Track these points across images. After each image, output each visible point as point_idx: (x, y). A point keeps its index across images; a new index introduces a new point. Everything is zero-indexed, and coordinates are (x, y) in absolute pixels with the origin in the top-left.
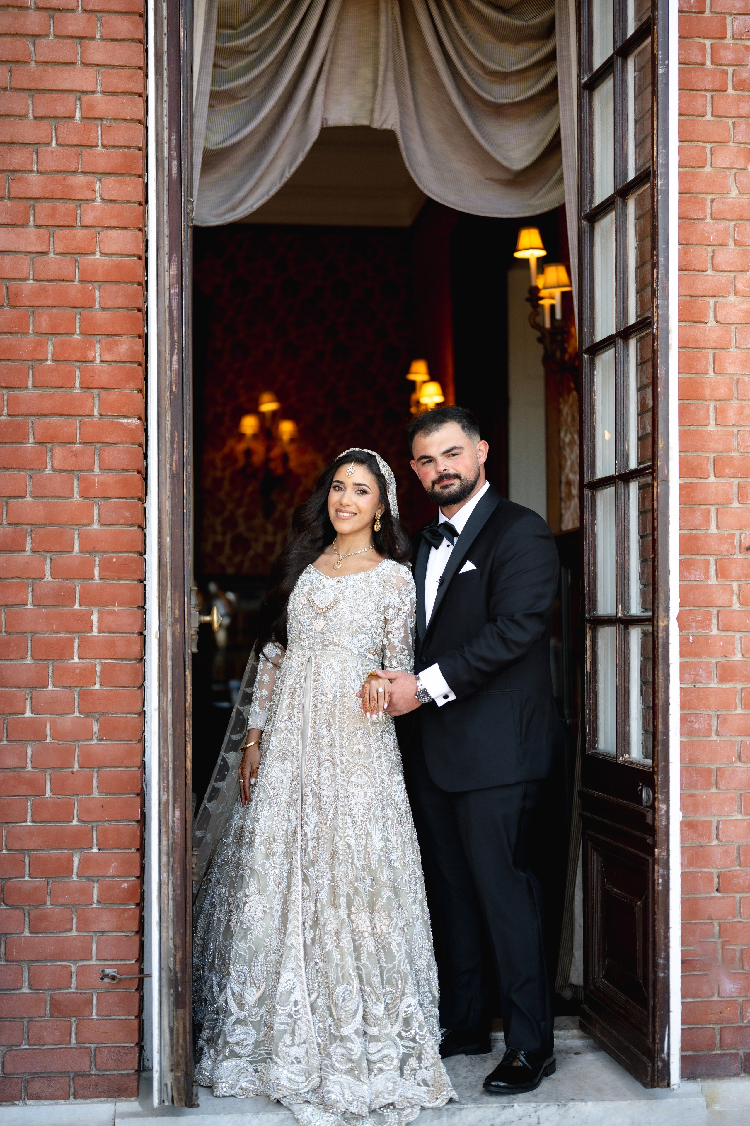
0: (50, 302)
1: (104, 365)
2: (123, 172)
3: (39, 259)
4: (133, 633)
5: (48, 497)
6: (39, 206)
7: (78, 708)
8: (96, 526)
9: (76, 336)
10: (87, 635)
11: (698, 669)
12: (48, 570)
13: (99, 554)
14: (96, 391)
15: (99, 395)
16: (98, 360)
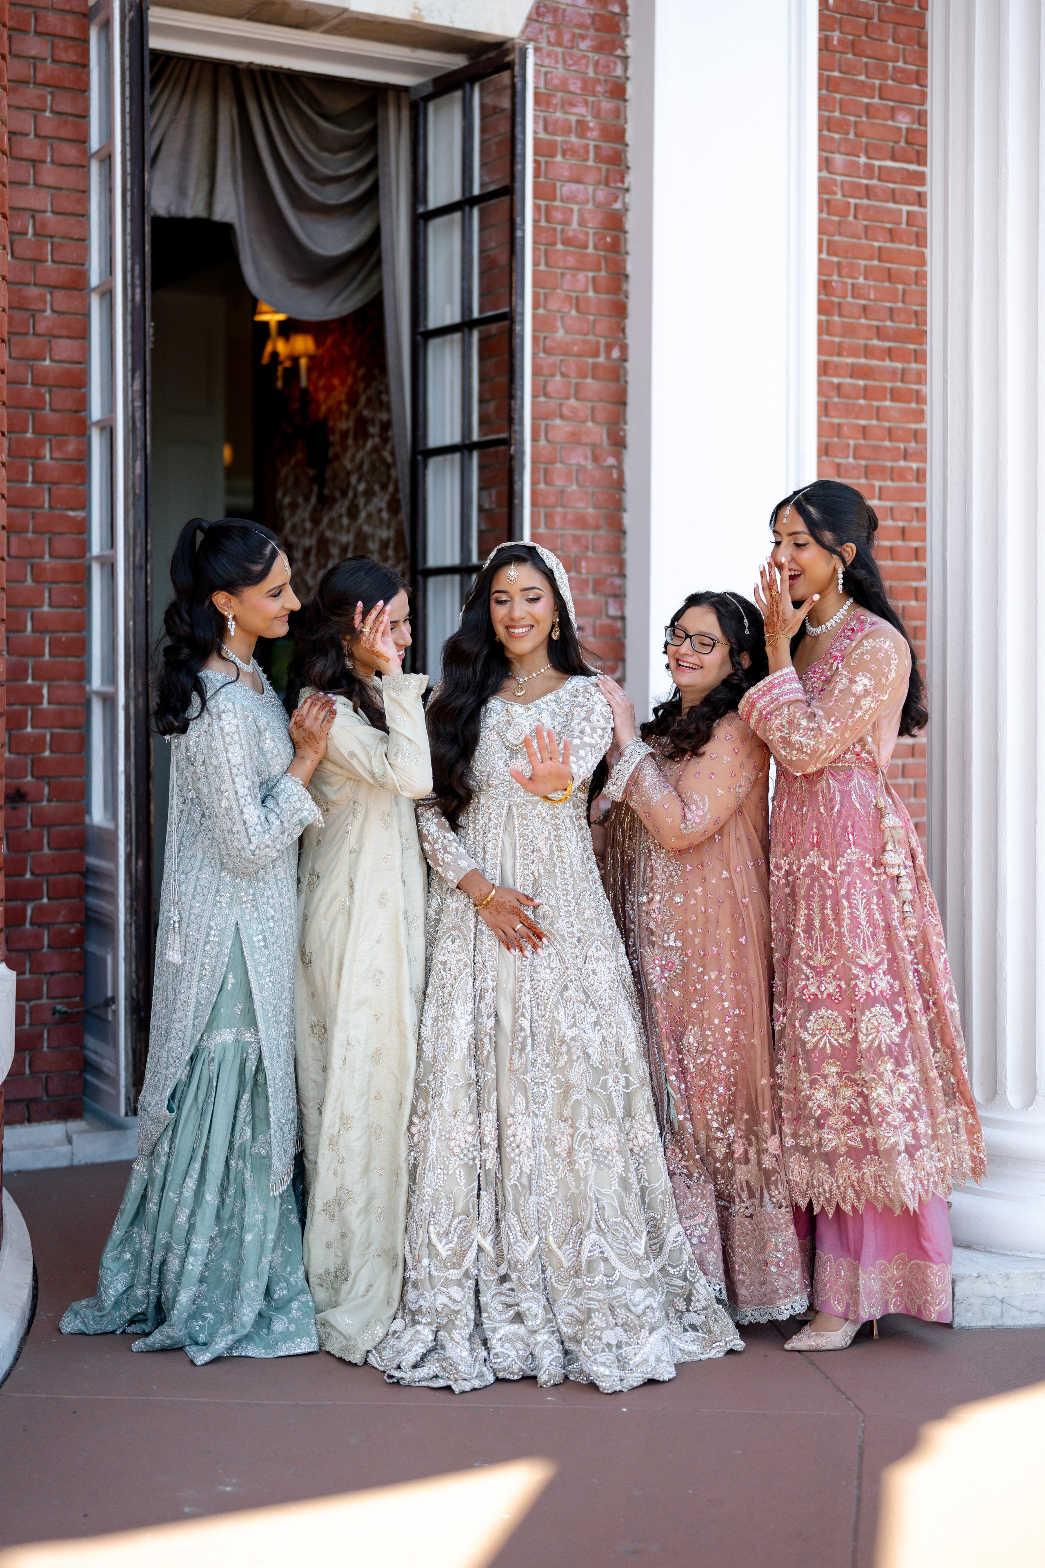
2: (73, 287)
7: (31, 772)
8: (45, 608)
9: (29, 435)
10: (39, 707)
13: (48, 633)
14: (47, 486)
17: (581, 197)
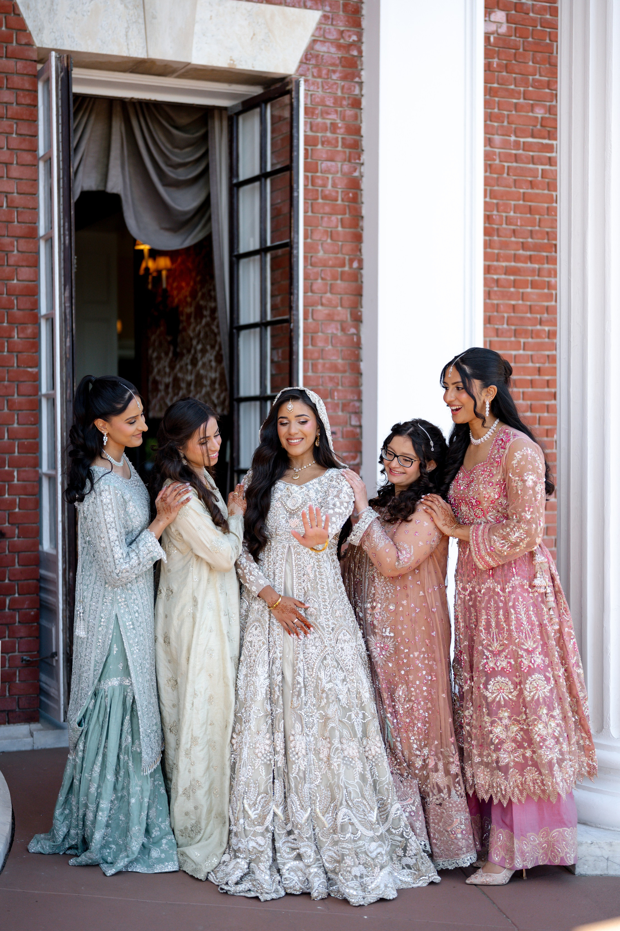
1: (19, 340)
2: (29, 236)
4: (35, 481)
7: (8, 521)
10: (12, 483)
13: (17, 440)
15: (17, 356)
16: (16, 337)
17: (333, 170)
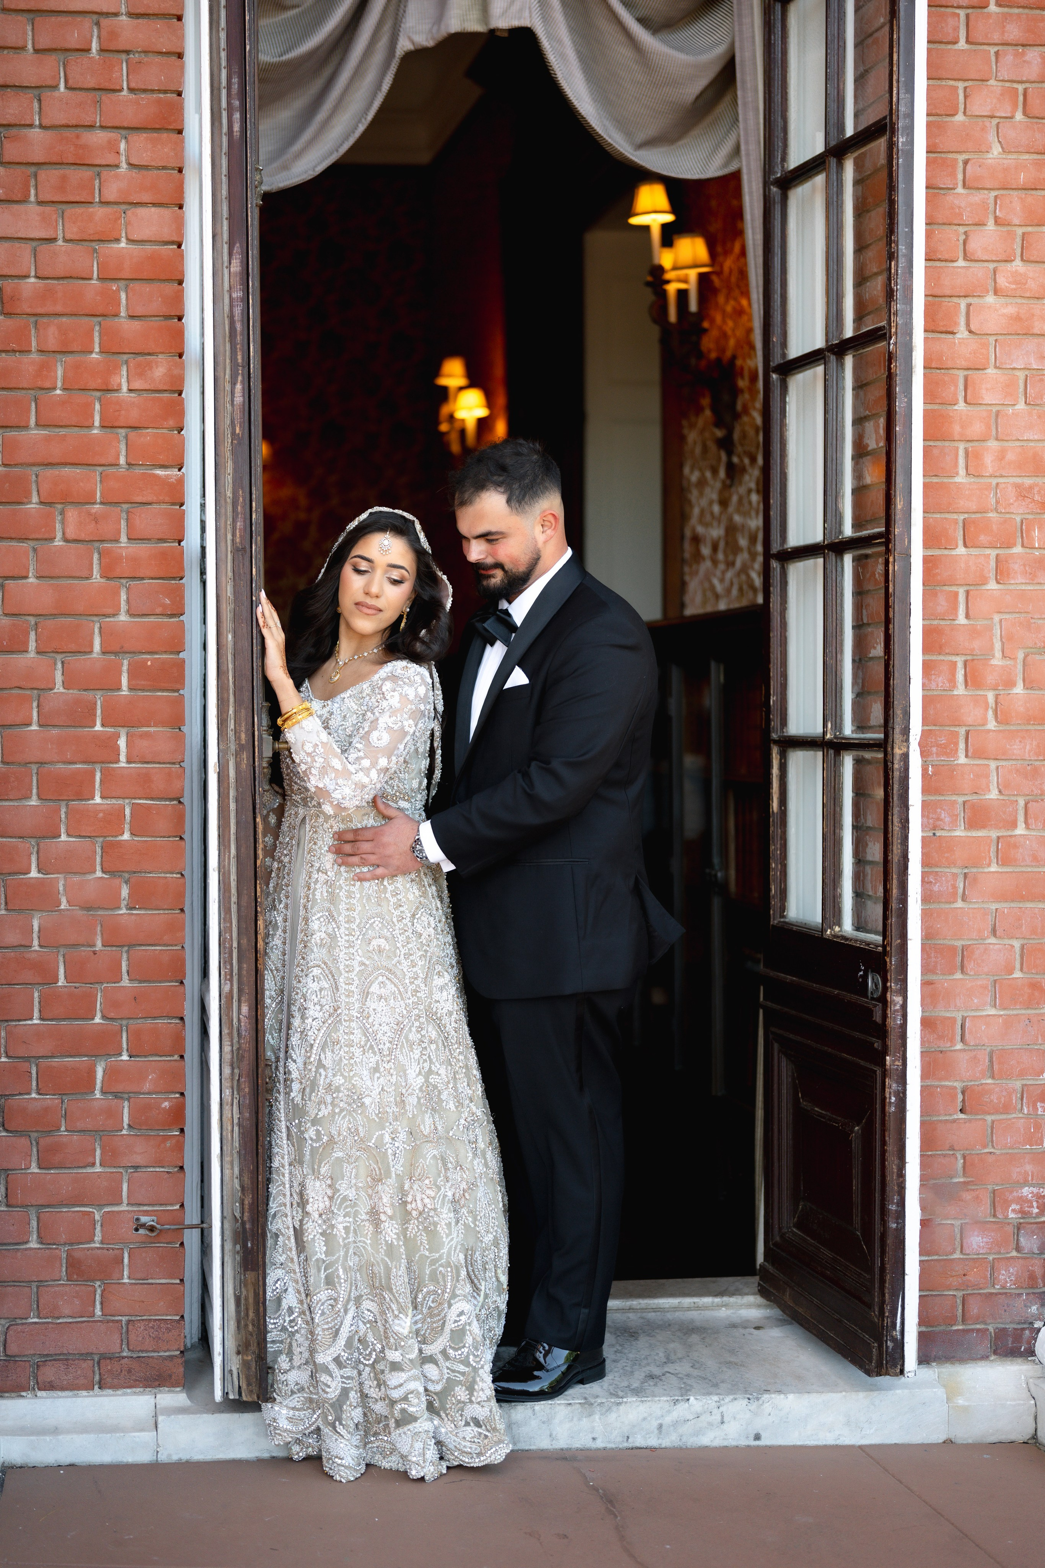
0: (59, 309)
1: (132, 395)
2: (158, 126)
3: (44, 247)
4: (174, 763)
5: (59, 577)
6: (43, 174)
7: (102, 865)
8: (123, 617)
9: (94, 356)
10: (112, 765)
11: (939, 810)
12: (59, 677)
13: (128, 655)
14: (122, 432)
15: (126, 437)
16: (125, 388)
